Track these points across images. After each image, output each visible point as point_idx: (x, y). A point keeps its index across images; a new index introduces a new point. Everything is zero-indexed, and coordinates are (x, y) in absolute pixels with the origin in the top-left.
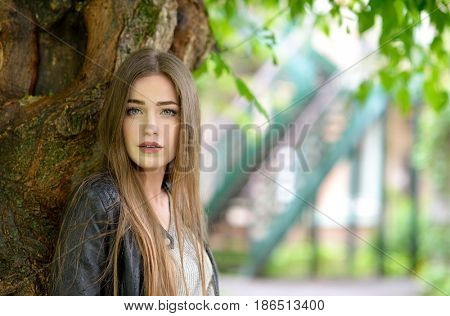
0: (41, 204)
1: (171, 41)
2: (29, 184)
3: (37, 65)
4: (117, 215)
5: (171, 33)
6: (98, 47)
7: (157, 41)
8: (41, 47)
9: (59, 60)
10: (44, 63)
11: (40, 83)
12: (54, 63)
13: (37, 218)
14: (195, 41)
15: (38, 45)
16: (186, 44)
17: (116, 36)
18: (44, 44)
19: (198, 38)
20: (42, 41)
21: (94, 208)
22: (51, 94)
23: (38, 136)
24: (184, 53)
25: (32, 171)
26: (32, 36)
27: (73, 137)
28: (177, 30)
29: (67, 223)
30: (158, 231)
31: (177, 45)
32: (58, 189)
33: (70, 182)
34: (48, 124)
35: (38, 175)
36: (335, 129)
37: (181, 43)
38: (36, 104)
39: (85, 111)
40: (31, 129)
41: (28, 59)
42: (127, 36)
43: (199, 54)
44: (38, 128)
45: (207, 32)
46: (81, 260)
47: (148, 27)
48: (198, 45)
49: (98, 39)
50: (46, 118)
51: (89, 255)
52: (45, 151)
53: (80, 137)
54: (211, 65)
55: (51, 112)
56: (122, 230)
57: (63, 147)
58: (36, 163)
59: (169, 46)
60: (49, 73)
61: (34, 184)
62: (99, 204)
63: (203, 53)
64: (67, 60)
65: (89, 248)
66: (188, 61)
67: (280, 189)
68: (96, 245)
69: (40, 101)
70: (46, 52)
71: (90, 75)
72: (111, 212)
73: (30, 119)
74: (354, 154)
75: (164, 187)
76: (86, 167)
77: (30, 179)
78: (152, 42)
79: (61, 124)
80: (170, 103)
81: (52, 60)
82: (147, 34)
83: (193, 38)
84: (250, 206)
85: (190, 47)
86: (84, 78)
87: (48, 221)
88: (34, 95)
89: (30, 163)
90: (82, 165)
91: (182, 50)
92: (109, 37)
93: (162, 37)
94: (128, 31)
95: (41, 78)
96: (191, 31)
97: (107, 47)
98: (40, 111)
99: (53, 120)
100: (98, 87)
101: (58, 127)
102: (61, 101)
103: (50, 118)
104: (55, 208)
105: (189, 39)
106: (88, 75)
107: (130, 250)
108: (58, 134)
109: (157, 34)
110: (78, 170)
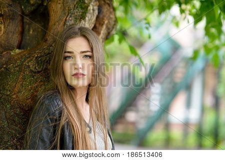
0: (20, 108)
1: (94, 23)
2: (14, 96)
3: (22, 33)
4: (61, 114)
5: (94, 18)
6: (55, 24)
7: (87, 22)
8: (25, 24)
9: (33, 31)
10: (26, 33)
11: (23, 43)
12: (31, 32)
13: (18, 115)
14: (107, 24)
15: (23, 23)
16: (102, 25)
17: (64, 19)
18: (26, 22)
19: (109, 22)
20: (25, 20)
21: (48, 110)
22: (29, 49)
23: (20, 71)
24: (101, 30)
25: (16, 90)
26: (20, 18)
27: (39, 72)
28: (98, 17)
29: (33, 118)
30: (83, 123)
31: (97, 25)
32: (30, 100)
33: (36, 96)
34: (25, 65)
35: (19, 92)
36: (180, 75)
37: (100, 24)
38: (20, 53)
39: (46, 58)
40: (16, 67)
41: (17, 30)
42: (70, 19)
43: (109, 31)
44: (20, 66)
45: (114, 19)
46: (40, 138)
47: (82, 15)
48: (109, 26)
49: (54, 20)
50: (24, 61)
51: (44, 135)
52: (24, 79)
53: (43, 72)
54: (116, 38)
55: (28, 58)
56: (63, 122)
57: (33, 77)
58: (19, 85)
59: (93, 25)
60: (28, 37)
61: (17, 96)
62: (51, 107)
63: (112, 31)
64: (38, 31)
65: (45, 131)
66: (103, 34)
67: (152, 104)
68: (49, 130)
69: (22, 52)
70: (27, 26)
71: (50, 39)
72: (57, 112)
73: (16, 62)
74: (188, 88)
75: (87, 100)
76: (45, 88)
77: (15, 94)
78: (84, 23)
79: (32, 65)
80: (88, 51)
81: (30, 31)
82: (81, 18)
83: (106, 22)
84: (137, 111)
85: (104, 27)
86: (46, 40)
87: (24, 117)
88: (19, 49)
89: (15, 85)
90: (43, 87)
91: (100, 28)
92: (60, 19)
93: (89, 20)
94: (71, 16)
95: (24, 40)
96: (105, 18)
97: (59, 24)
98: (22, 57)
99: (28, 62)
100: (53, 45)
101: (31, 66)
102: (33, 52)
103: (27, 61)
104: (28, 110)
105: (104, 22)
106: (48, 39)
107: (67, 133)
108: (31, 70)
109: (87, 18)
110: (41, 90)
